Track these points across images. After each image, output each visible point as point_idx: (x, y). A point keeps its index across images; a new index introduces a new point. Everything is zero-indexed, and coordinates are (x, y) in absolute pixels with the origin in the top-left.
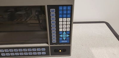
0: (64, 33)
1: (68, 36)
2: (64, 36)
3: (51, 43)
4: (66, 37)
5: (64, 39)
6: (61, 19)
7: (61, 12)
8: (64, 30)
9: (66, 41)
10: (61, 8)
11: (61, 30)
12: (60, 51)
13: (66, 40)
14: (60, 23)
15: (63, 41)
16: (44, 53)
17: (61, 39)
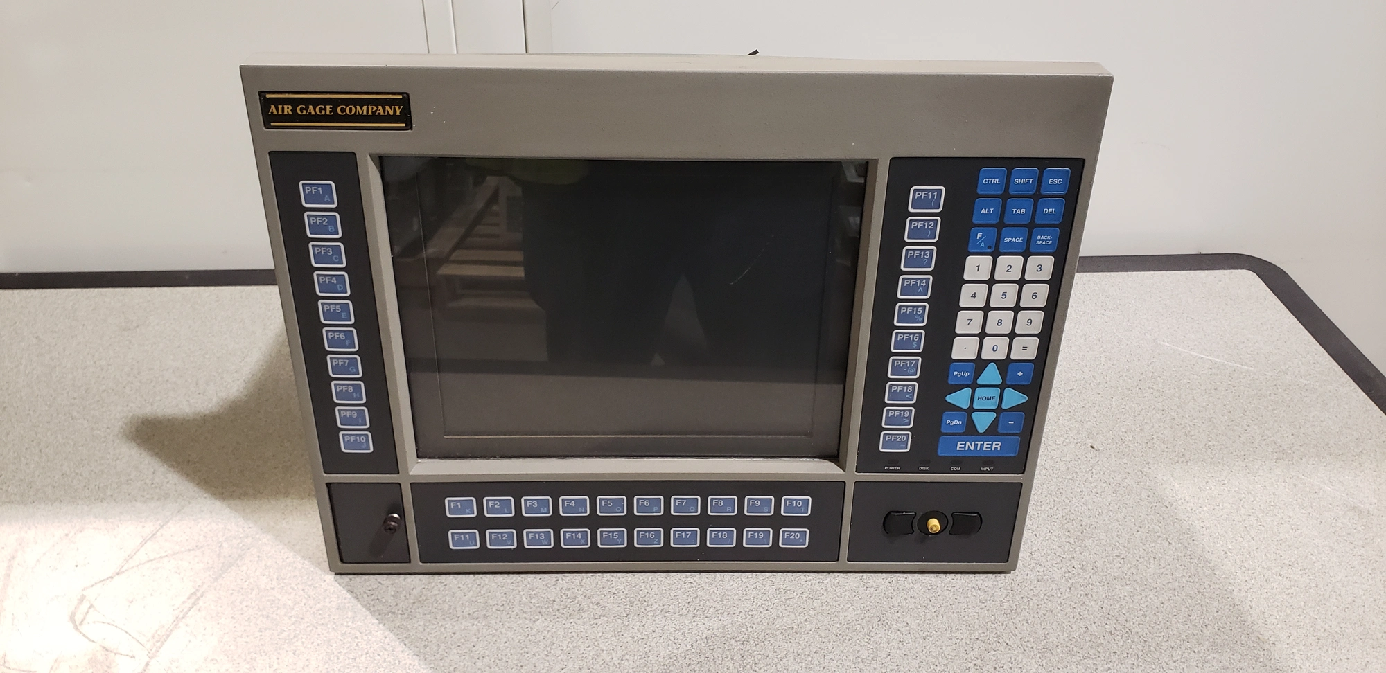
0: (991, 375)
1: (1014, 398)
2: (986, 397)
3: (870, 458)
4: (999, 410)
5: (983, 421)
6: (976, 266)
7: (985, 211)
8: (994, 349)
9: (997, 445)
10: (991, 180)
11: (963, 349)
12: (934, 524)
13: (992, 431)
14: (970, 296)
15: (964, 446)
16: (798, 537)
17: (952, 422)
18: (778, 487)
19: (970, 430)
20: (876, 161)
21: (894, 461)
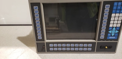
0: (114, 29)
1: (117, 32)
2: (113, 32)
3: (99, 39)
4: (115, 33)
5: (113, 35)
6: (113, 15)
7: (115, 8)
8: (115, 25)
9: (114, 37)
10: (116, 4)
11: (111, 26)
12: (106, 47)
13: (114, 36)
14: (112, 19)
15: (110, 38)
16: (90, 49)
17: (109, 35)
18: (88, 43)
19: (111, 36)
20: (101, 2)
21: (102, 39)
